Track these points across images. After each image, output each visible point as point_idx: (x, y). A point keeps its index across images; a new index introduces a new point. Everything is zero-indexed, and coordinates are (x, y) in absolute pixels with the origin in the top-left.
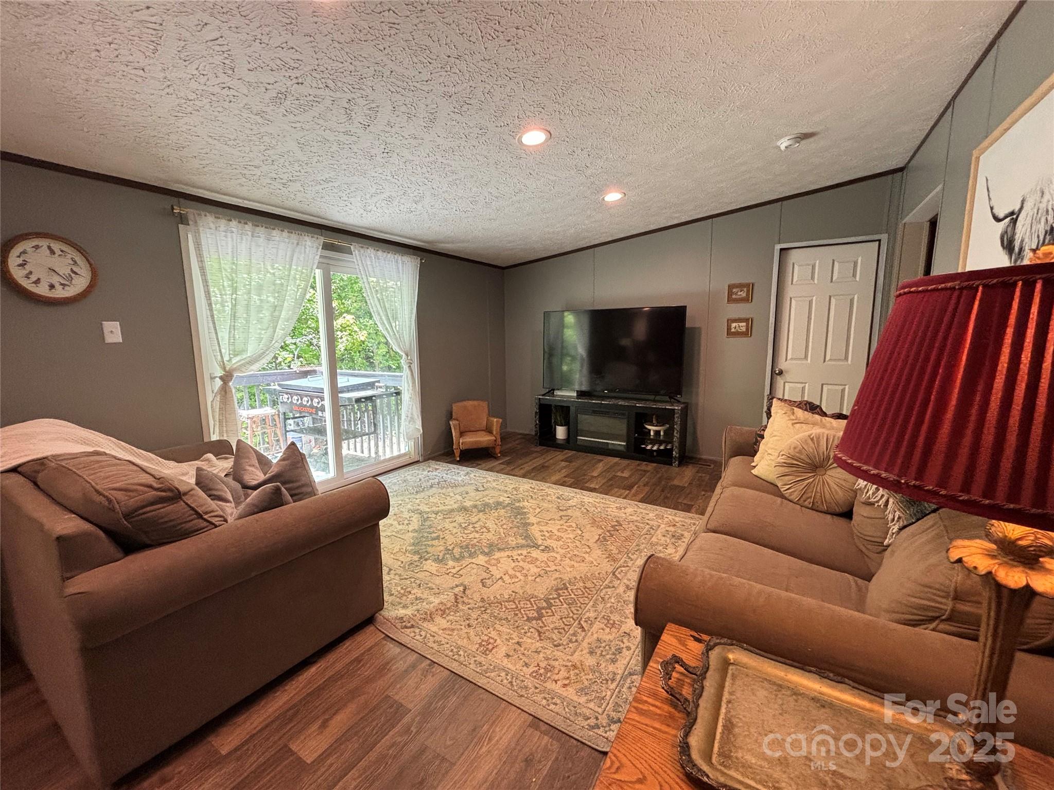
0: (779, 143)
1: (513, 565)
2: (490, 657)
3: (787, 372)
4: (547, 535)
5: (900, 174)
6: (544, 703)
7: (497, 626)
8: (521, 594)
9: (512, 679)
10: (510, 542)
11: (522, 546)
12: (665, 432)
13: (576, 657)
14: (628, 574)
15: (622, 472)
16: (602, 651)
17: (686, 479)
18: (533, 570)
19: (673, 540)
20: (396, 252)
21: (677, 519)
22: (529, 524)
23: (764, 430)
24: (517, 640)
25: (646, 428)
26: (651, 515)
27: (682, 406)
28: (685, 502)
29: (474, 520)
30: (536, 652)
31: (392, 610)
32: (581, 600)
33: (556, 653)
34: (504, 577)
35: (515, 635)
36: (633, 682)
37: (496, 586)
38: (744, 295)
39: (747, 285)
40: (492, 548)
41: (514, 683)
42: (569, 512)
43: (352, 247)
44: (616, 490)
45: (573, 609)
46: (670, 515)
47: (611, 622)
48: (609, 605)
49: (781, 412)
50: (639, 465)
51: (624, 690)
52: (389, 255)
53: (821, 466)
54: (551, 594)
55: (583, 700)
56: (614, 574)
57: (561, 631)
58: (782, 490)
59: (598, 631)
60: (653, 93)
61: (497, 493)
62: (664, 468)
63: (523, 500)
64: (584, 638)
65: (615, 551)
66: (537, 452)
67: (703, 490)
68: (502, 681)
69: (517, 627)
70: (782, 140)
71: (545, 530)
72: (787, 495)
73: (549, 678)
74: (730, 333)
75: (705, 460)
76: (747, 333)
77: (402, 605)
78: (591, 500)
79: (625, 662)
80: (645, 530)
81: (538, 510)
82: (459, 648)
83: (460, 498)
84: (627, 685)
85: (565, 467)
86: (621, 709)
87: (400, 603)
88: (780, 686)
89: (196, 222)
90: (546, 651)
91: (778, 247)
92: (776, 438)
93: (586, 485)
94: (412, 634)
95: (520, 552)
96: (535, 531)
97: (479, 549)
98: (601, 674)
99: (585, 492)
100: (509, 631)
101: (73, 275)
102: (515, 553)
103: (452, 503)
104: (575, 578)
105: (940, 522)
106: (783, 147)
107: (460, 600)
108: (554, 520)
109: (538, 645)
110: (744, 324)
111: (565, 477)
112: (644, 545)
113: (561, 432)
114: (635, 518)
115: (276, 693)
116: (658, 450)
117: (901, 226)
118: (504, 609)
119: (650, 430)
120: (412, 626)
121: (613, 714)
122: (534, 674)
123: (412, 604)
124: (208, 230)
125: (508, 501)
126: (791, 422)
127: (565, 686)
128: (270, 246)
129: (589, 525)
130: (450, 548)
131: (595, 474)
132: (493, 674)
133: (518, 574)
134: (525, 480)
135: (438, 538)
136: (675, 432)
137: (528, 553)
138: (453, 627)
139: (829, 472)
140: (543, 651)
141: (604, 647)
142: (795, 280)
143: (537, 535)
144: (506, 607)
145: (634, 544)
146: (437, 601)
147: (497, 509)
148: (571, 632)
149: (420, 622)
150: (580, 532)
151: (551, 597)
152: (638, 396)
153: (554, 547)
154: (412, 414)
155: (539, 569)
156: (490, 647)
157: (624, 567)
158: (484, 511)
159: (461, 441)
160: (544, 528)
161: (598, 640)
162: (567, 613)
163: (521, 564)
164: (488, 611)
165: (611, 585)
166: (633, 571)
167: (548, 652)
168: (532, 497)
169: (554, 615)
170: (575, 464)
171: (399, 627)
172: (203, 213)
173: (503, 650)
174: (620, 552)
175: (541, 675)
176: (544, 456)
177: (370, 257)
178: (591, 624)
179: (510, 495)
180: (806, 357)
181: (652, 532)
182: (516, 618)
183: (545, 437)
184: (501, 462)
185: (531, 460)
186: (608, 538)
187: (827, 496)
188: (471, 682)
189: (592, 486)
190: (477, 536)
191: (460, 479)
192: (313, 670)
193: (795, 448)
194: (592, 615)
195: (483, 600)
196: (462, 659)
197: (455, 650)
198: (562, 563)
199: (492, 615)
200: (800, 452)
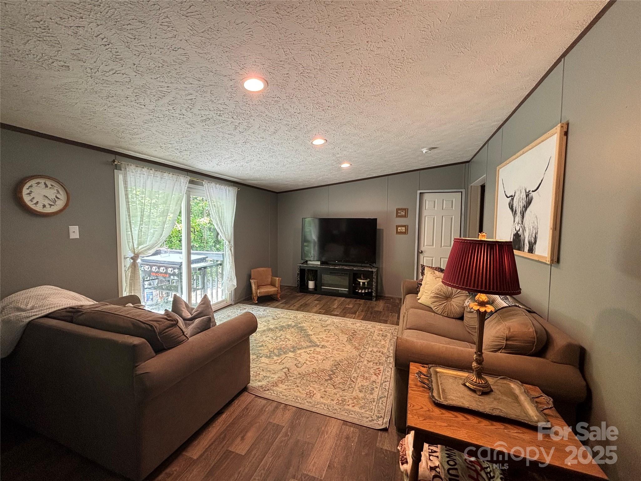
0: (422, 150)
1: (309, 356)
2: (313, 399)
3: (424, 252)
4: (321, 340)
5: (468, 164)
6: (346, 414)
7: (312, 385)
8: (318, 369)
9: (328, 406)
10: (303, 345)
11: (310, 346)
12: (368, 282)
13: (354, 394)
14: (367, 355)
15: (349, 305)
16: (365, 390)
17: (381, 307)
18: (320, 357)
19: (383, 338)
20: (225, 185)
21: (382, 327)
22: (309, 335)
23: (421, 281)
24: (323, 390)
25: (358, 281)
26: (369, 326)
27: (376, 269)
28: (383, 319)
29: (279, 335)
30: (335, 394)
31: (254, 383)
32: (348, 369)
33: (344, 393)
34: (306, 362)
35: (322, 388)
36: (383, 401)
37: (303, 367)
38: (404, 214)
39: (405, 209)
40: (294, 349)
41: (330, 408)
42: (328, 328)
43: (203, 182)
44: (348, 314)
45: (346, 373)
46: (378, 326)
47: (366, 377)
48: (362, 370)
49: (429, 273)
50: (356, 301)
51: (380, 404)
52: (222, 187)
53: (449, 297)
54: (333, 368)
55: (363, 411)
56: (360, 356)
57: (344, 384)
58: (433, 309)
59: (360, 382)
60: (376, 130)
61: (286, 320)
62: (369, 302)
63: (302, 323)
64: (355, 386)
65: (357, 345)
66: (299, 296)
67: (390, 312)
68: (323, 408)
69: (322, 384)
70: (424, 149)
71: (319, 337)
72: (436, 311)
73: (345, 404)
74: (397, 233)
75: (388, 297)
76: (405, 233)
77: (258, 381)
78: (337, 321)
79: (377, 393)
80: (369, 334)
81: (312, 328)
82: (297, 397)
83: (266, 324)
84: (380, 403)
85: (318, 304)
86: (381, 412)
87: (256, 380)
88: (456, 378)
89: (126, 169)
90: (339, 393)
91: (419, 192)
92: (428, 285)
93: (332, 313)
94: (270, 393)
95: (310, 349)
96: (314, 338)
97: (288, 350)
98: (368, 399)
99: (333, 317)
100: (318, 386)
101: (56, 199)
102: (308, 350)
103: (262, 326)
104: (342, 359)
105: (498, 316)
106: (424, 152)
107: (288, 375)
108: (322, 332)
109: (335, 391)
110: (404, 228)
111: (320, 309)
112: (370, 341)
113: (311, 285)
114: (362, 328)
115: (209, 428)
116: (365, 293)
117: (470, 187)
118: (312, 377)
119: (360, 282)
120: (268, 390)
121: (378, 415)
122: (338, 404)
123: (263, 379)
124: (131, 173)
125: (293, 324)
126: (434, 277)
127: (353, 406)
128: (162, 182)
129: (341, 334)
130: (272, 350)
131: (335, 307)
132: (318, 406)
133: (313, 360)
134: (299, 312)
135: (262, 346)
136: (374, 283)
137: (314, 349)
138: (290, 388)
139: (453, 300)
140: (338, 393)
141: (366, 388)
142: (426, 208)
143: (316, 340)
144: (312, 376)
145: (365, 341)
146: (276, 377)
147: (289, 329)
148: (348, 383)
149: (272, 387)
150: (337, 337)
151: (333, 369)
152: (354, 264)
153: (327, 345)
154: (231, 277)
155: (323, 357)
156: (312, 394)
157: (364, 352)
158: (282, 330)
159: (258, 291)
160: (318, 336)
161: (362, 386)
162: (343, 375)
163: (313, 355)
164: (304, 379)
165: (360, 361)
166: (369, 353)
167: (341, 394)
168: (306, 321)
169: (337, 377)
170: (323, 302)
171: (262, 391)
172: (130, 164)
173: (318, 396)
174: (359, 345)
175: (341, 403)
176: (304, 298)
177: (213, 188)
178: (356, 379)
179: (293, 321)
180: (433, 245)
181: (372, 334)
182: (320, 380)
183: (303, 288)
184: (281, 302)
185: (298, 301)
186: (352, 339)
187: (453, 310)
188: (309, 411)
189: (335, 313)
190: (284, 343)
191: (261, 313)
192: (224, 416)
193: (438, 289)
194: (355, 375)
195: (299, 374)
196: (300, 401)
197: (295, 398)
198: (334, 353)
199: (307, 380)
200: (440, 291)
